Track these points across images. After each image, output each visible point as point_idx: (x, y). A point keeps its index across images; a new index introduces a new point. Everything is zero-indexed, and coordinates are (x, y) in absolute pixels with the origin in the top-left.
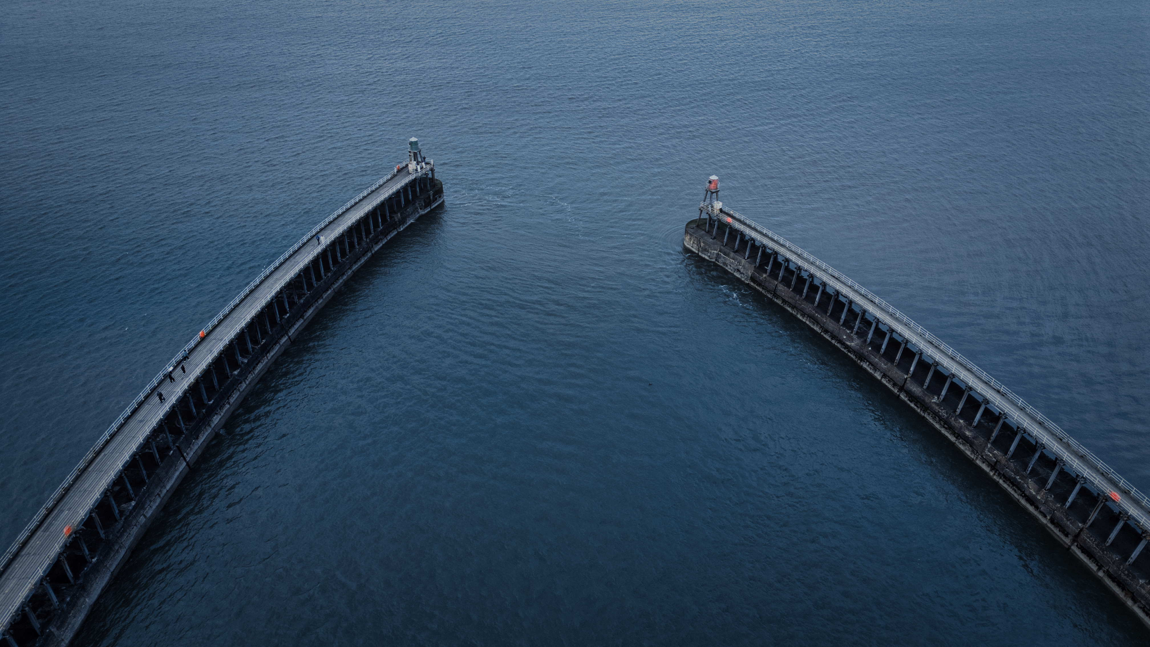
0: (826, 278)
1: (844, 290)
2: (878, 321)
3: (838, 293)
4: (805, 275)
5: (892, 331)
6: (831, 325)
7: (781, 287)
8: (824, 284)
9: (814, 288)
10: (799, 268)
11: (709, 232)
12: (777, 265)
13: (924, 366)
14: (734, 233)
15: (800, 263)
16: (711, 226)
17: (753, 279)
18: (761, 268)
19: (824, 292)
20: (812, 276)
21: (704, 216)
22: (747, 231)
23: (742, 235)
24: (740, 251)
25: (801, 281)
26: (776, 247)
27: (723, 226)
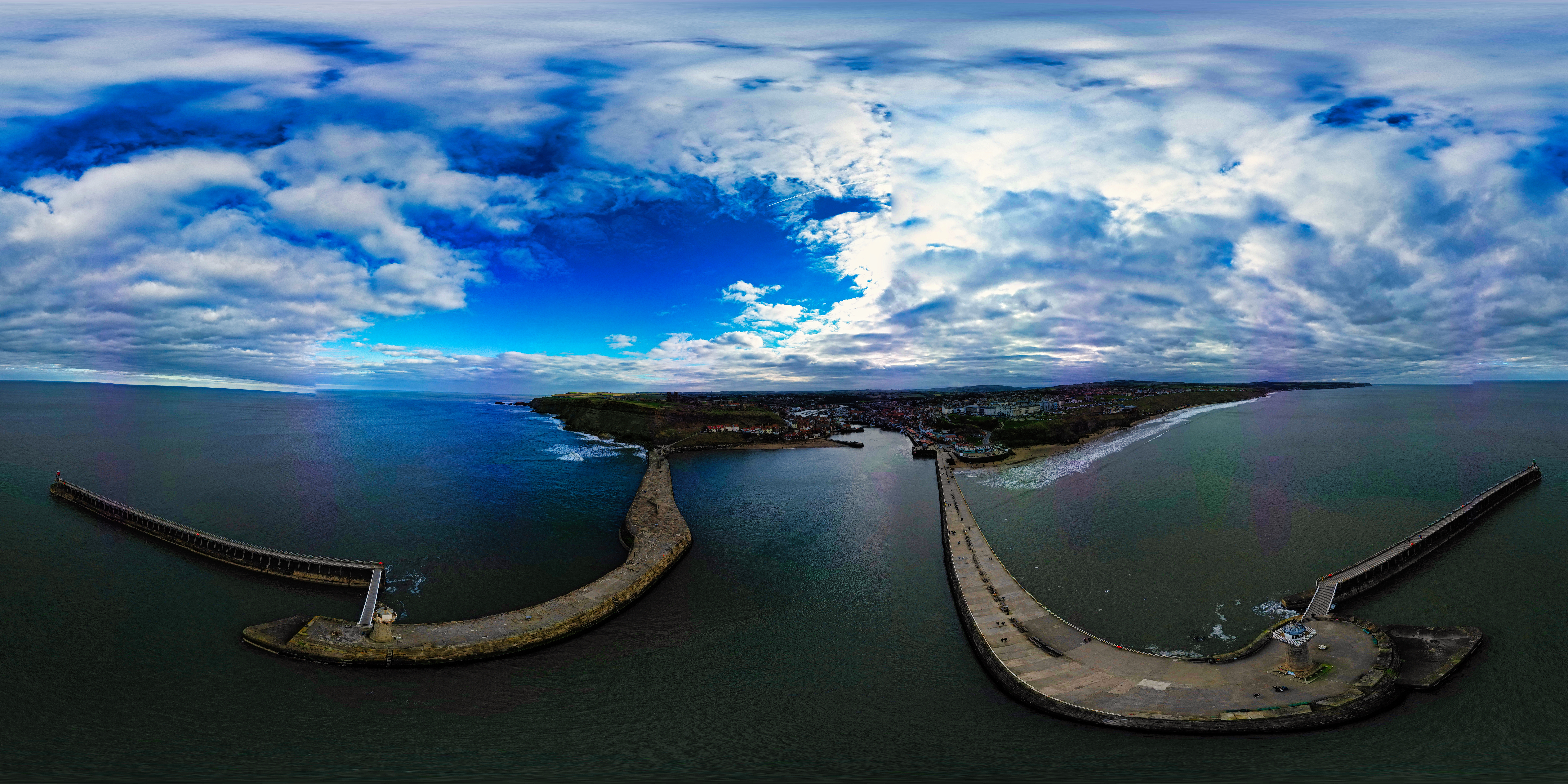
0: (97, 497)
1: (103, 500)
2: (124, 510)
3: (101, 501)
4: (90, 497)
5: (129, 512)
6: (101, 511)
7: (83, 502)
8: (97, 499)
9: (94, 501)
10: (88, 495)
11: (58, 487)
12: (81, 495)
13: (140, 519)
14: (66, 487)
15: (88, 494)
16: (59, 485)
17: (74, 500)
18: (76, 497)
19: (97, 502)
20: (92, 497)
21: (56, 483)
22: (71, 486)
23: (69, 487)
24: (69, 492)
25: (89, 499)
26: (80, 490)
27: (62, 486)
